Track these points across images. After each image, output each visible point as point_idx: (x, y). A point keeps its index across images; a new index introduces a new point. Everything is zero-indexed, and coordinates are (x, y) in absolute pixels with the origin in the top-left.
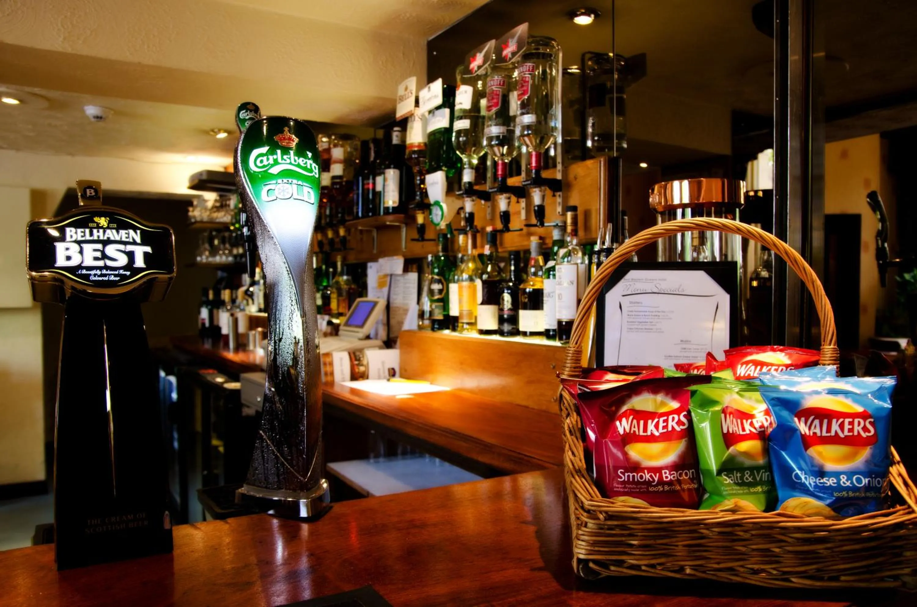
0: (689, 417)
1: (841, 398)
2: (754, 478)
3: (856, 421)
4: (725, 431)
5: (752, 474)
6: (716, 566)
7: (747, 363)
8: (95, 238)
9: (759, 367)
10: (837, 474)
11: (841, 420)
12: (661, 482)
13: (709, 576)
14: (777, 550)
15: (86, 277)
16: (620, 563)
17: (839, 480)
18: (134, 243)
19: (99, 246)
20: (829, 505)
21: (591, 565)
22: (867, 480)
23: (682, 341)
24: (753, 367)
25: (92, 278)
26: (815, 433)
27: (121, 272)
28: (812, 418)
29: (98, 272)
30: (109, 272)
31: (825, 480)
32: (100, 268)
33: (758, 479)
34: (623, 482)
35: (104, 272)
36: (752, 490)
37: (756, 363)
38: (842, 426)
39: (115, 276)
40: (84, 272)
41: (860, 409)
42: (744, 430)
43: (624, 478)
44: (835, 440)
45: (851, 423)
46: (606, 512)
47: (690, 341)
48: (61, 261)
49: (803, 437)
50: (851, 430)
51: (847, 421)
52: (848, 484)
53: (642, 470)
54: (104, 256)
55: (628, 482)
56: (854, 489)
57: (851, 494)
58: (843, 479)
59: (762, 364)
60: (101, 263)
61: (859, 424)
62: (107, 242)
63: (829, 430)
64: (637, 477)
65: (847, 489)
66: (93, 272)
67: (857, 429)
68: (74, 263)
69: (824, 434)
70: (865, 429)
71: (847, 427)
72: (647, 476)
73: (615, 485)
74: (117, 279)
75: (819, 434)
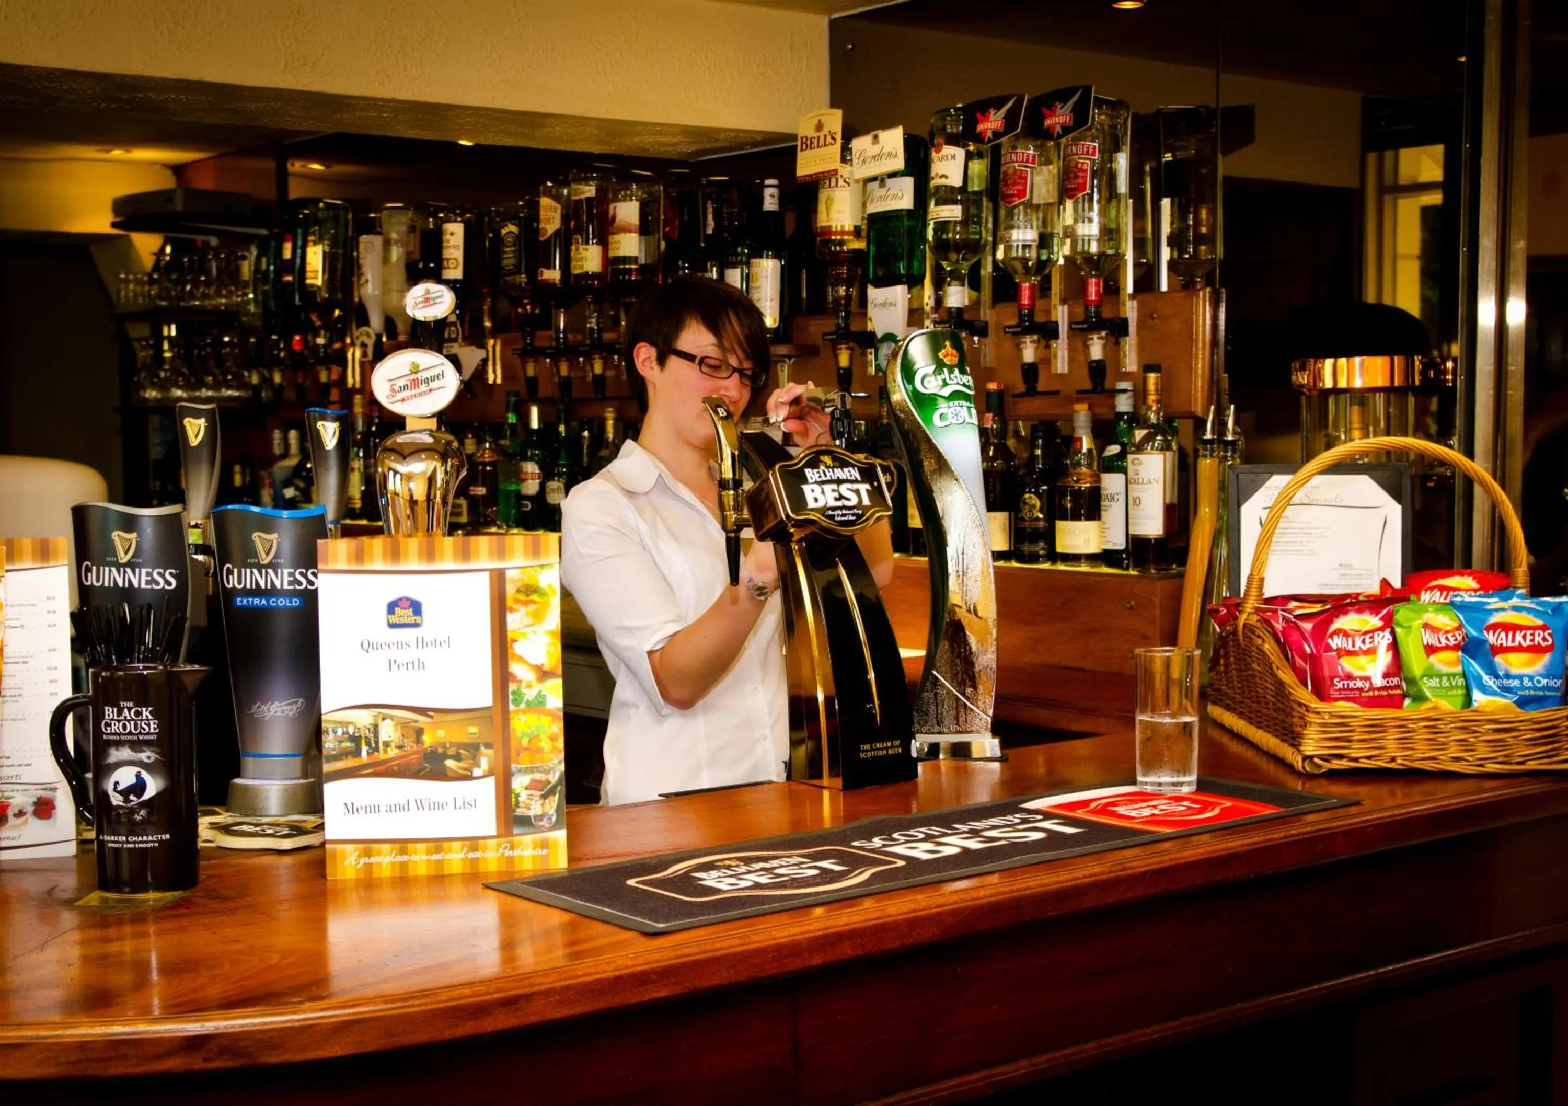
0: (1393, 633)
1: (1524, 614)
2: (1451, 683)
3: (1537, 632)
4: (1425, 643)
5: (1449, 680)
6: (1422, 756)
7: (1432, 589)
8: (829, 478)
9: (1445, 593)
10: (1520, 677)
11: (1523, 632)
12: (1372, 689)
13: (1416, 765)
14: (1472, 740)
15: (832, 517)
16: (1340, 757)
17: (1522, 681)
18: (856, 481)
19: (834, 486)
20: (1515, 702)
21: (1316, 760)
22: (1545, 681)
23: (1341, 565)
24: (1439, 593)
25: (837, 519)
26: (1501, 644)
27: (856, 511)
28: (1498, 631)
29: (840, 512)
30: (847, 512)
31: (1510, 681)
32: (841, 508)
33: (1454, 683)
34: (1340, 690)
35: (844, 512)
36: (1450, 693)
37: (1442, 588)
38: (1524, 637)
39: (853, 515)
40: (830, 513)
41: (1539, 622)
42: (1440, 642)
43: (1340, 685)
44: (1519, 649)
45: (1533, 635)
46: (1329, 713)
47: (1350, 565)
48: (811, 504)
49: (1492, 646)
50: (1532, 640)
51: (1529, 632)
52: (1530, 684)
53: (1355, 679)
54: (841, 497)
55: (1344, 689)
56: (1535, 688)
57: (1532, 692)
58: (1526, 680)
59: (1448, 589)
60: (839, 504)
61: (1539, 635)
62: (839, 482)
63: (1513, 641)
64: (1351, 684)
65: (1529, 688)
66: (836, 513)
67: (1538, 639)
68: (821, 504)
69: (1510, 644)
70: (1544, 639)
71: (1529, 637)
72: (1359, 684)
73: (1332, 692)
74: (854, 518)
75: (1505, 644)
